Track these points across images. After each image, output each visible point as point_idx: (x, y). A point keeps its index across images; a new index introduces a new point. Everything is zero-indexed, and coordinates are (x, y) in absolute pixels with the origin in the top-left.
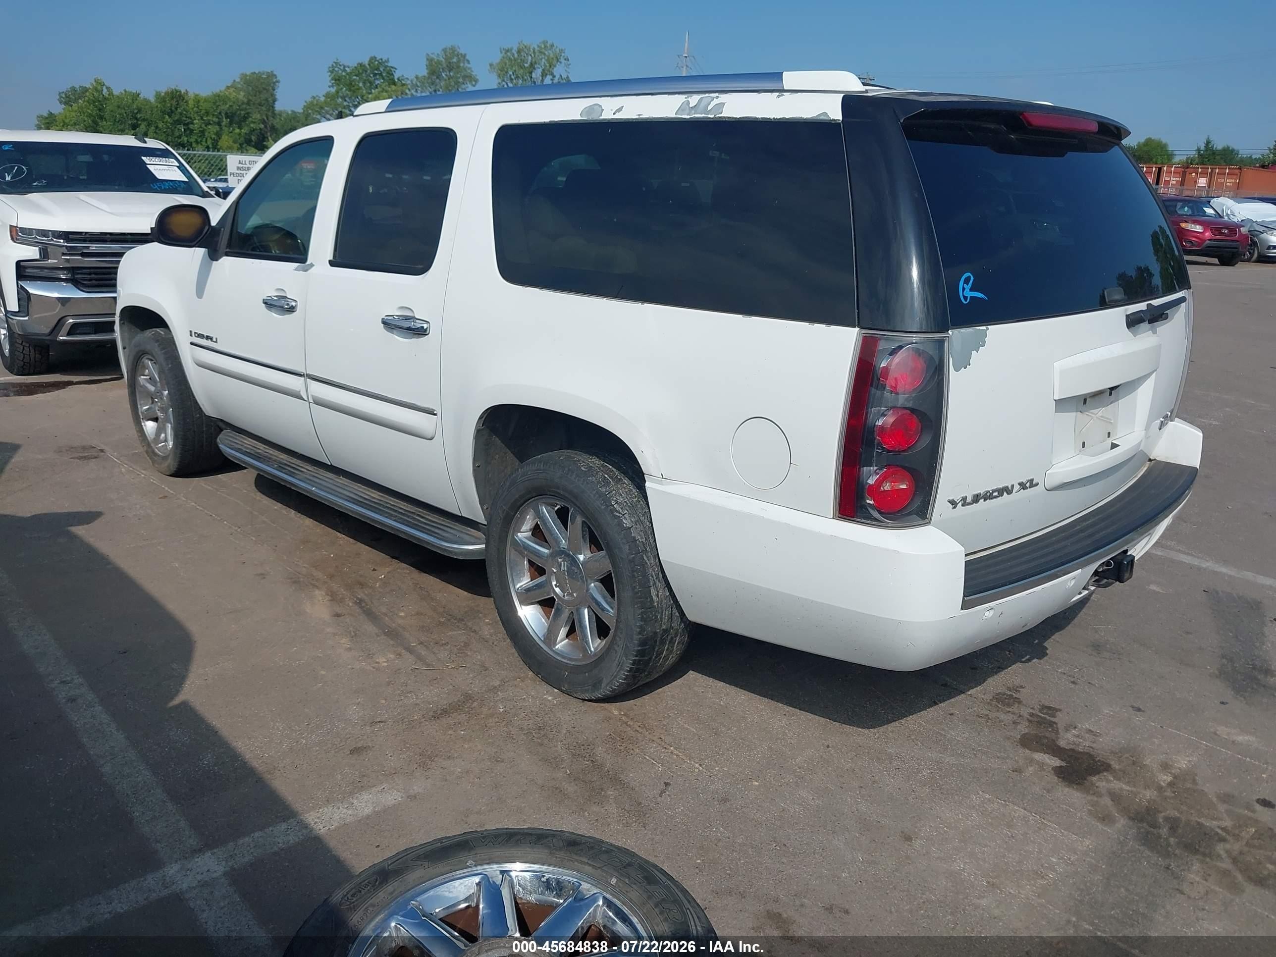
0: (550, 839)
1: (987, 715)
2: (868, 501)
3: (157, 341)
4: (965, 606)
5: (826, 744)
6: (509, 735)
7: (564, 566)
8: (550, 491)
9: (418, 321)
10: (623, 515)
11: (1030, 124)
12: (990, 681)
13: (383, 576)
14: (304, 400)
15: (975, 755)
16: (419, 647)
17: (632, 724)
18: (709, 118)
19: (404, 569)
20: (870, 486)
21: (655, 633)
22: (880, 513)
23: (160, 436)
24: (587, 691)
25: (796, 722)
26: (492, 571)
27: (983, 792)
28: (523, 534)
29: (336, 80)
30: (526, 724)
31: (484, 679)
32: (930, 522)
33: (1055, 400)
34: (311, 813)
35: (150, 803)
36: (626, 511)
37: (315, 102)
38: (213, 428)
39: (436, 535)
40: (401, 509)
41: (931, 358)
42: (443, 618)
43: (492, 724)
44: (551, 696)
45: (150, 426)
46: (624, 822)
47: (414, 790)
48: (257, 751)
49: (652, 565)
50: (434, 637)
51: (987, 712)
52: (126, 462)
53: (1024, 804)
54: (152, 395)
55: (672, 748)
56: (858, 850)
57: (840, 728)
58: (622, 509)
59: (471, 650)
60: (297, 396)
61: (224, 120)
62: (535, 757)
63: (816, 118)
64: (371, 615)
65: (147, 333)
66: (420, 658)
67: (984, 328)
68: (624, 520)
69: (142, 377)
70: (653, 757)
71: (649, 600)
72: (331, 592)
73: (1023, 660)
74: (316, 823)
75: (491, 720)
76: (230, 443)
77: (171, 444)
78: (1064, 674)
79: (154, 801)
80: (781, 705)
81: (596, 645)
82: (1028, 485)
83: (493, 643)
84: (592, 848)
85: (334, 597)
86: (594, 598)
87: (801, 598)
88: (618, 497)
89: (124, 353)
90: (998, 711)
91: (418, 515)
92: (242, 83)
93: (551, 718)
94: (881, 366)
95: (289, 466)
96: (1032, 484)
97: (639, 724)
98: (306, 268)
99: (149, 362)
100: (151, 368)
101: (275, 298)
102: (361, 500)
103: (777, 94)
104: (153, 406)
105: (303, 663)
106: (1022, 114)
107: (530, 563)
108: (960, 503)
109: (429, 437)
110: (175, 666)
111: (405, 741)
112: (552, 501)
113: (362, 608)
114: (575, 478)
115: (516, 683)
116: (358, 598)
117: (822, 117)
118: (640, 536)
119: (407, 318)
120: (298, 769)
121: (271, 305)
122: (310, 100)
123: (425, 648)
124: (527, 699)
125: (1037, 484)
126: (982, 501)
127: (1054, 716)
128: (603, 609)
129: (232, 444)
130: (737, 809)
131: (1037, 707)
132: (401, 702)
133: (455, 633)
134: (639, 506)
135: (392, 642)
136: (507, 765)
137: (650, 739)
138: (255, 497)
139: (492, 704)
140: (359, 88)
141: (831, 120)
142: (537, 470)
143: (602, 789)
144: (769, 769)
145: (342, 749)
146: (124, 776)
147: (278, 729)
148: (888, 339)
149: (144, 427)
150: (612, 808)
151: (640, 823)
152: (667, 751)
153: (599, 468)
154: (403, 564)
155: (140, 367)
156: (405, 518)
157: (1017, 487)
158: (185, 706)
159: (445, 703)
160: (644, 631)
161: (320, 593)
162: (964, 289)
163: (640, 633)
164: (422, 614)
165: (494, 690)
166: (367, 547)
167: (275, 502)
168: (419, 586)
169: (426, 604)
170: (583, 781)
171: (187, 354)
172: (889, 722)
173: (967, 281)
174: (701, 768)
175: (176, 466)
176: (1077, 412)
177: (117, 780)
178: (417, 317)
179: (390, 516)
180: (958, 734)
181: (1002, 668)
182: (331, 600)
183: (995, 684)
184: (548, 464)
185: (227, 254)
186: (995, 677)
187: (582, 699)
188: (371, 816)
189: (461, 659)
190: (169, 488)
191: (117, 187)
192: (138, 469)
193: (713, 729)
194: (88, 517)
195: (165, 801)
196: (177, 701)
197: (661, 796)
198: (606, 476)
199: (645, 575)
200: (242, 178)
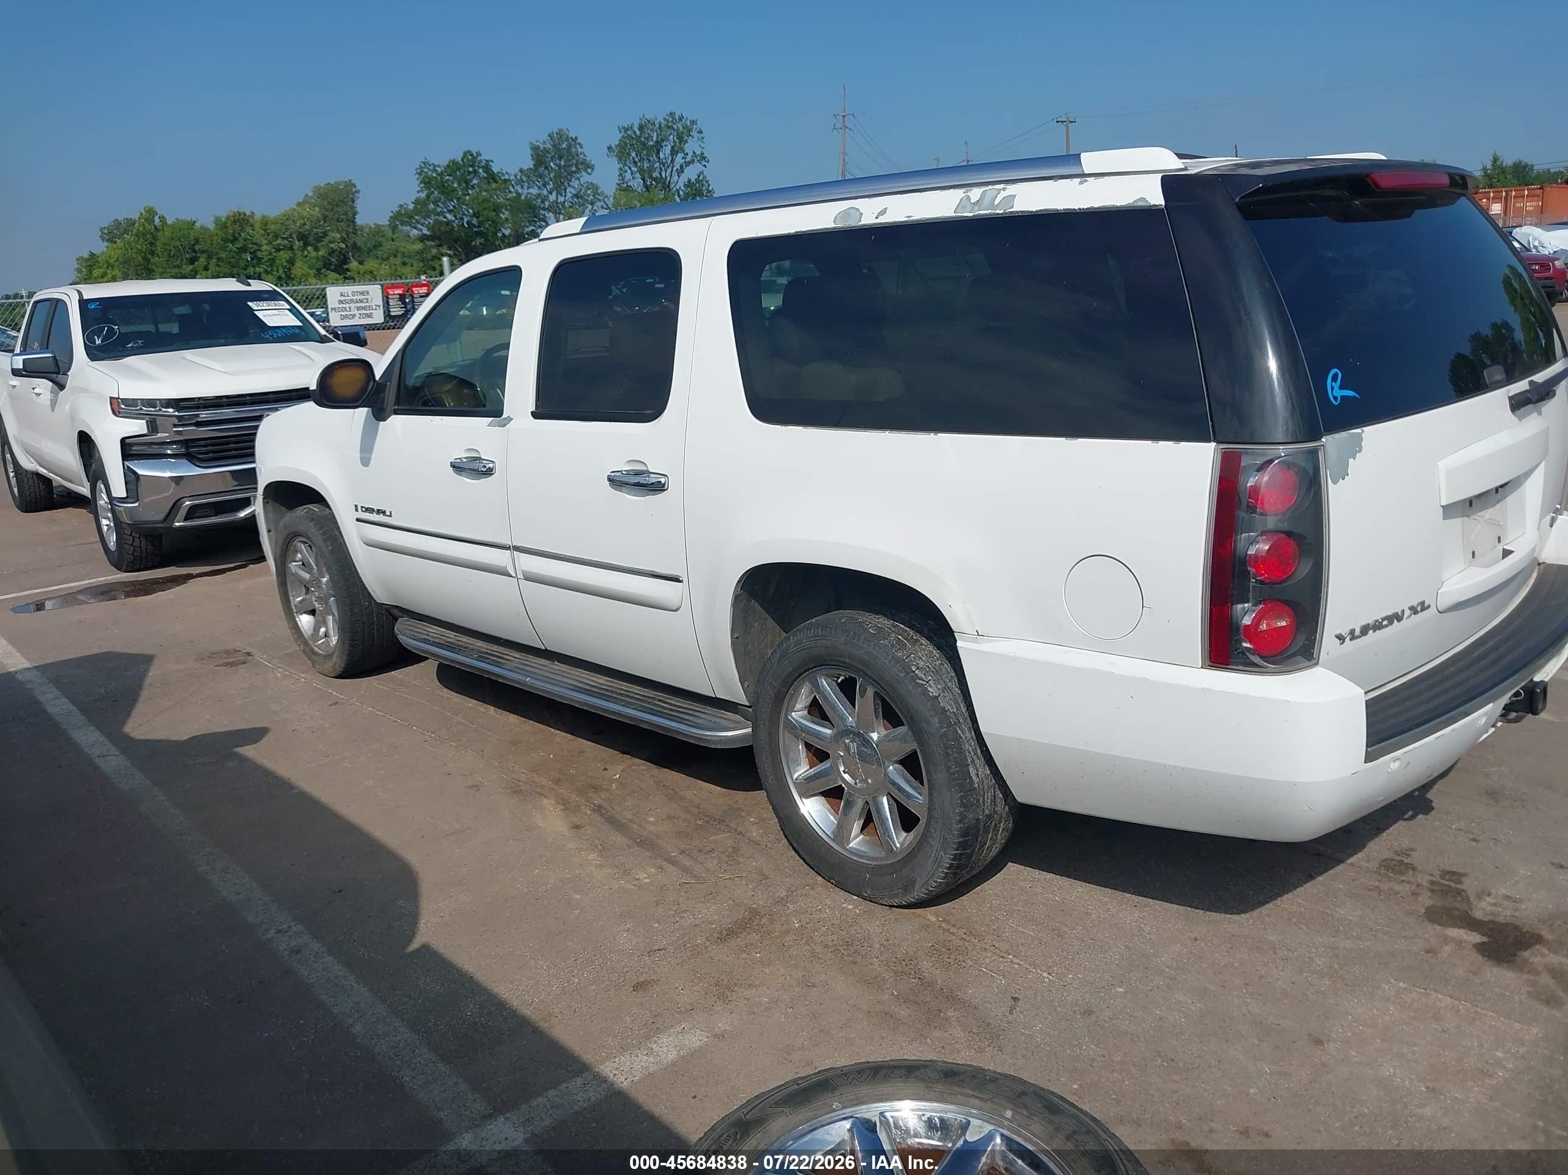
0: (922, 1070)
1: (1378, 887)
2: (1245, 645)
3: (313, 520)
4: (1369, 758)
5: (1193, 936)
6: (813, 954)
7: (853, 747)
8: (832, 661)
9: (652, 475)
10: (927, 682)
11: (1378, 186)
12: (1371, 845)
13: (618, 776)
14: (512, 577)
15: (1375, 936)
16: (681, 856)
17: (955, 931)
18: (998, 214)
19: (639, 765)
20: (1246, 627)
21: (978, 820)
22: (1262, 657)
23: (319, 631)
24: (897, 896)
25: (1151, 913)
26: (763, 761)
27: (1395, 980)
28: (798, 714)
29: (425, 183)
30: (830, 940)
31: (767, 889)
32: (1318, 663)
33: (1442, 506)
34: (607, 1063)
35: (418, 1065)
36: (930, 678)
37: (403, 212)
38: (384, 617)
39: (687, 722)
40: (637, 694)
41: (1305, 470)
42: (700, 820)
43: (790, 943)
44: (851, 905)
45: (305, 621)
46: (975, 1047)
47: (719, 1027)
48: (524, 996)
49: (968, 739)
50: (696, 844)
51: (1377, 884)
52: (279, 665)
53: (1448, 991)
54: (307, 583)
55: (1010, 957)
56: (1262, 1060)
57: (1205, 917)
58: (925, 675)
59: (742, 856)
60: (503, 573)
61: (297, 243)
62: (850, 978)
63: (1132, 205)
64: (613, 822)
65: (299, 511)
66: (685, 870)
67: (1359, 430)
68: (929, 689)
69: (293, 563)
70: (991, 968)
71: (968, 781)
72: (562, 799)
73: (1406, 817)
74: (615, 1075)
75: (787, 938)
76: (412, 633)
77: (334, 640)
78: (1460, 830)
79: (422, 1062)
80: (1128, 895)
81: (901, 839)
82: (1419, 609)
83: (766, 846)
84: (974, 1077)
85: (566, 806)
86: (894, 784)
87: (1169, 765)
88: (918, 662)
89: (269, 536)
90: (1390, 881)
91: (660, 700)
92: (315, 197)
93: (858, 931)
94: (1248, 485)
95: (491, 655)
96: (1424, 606)
97: (964, 931)
98: (502, 424)
99: (302, 545)
100: (303, 551)
101: (465, 460)
102: (589, 688)
103: (1079, 180)
104: (308, 597)
105: (551, 888)
106: (1368, 175)
107: (808, 746)
108: (1348, 638)
109: (675, 608)
110: (401, 902)
111: (694, 970)
112: (834, 672)
113: (602, 815)
114: (864, 643)
115: (805, 891)
116: (595, 805)
117: (1140, 204)
118: (950, 705)
119: (638, 473)
120: (578, 1014)
121: (458, 467)
122: (397, 209)
123: (688, 857)
124: (823, 910)
125: (1429, 607)
126: (1371, 632)
127: (1460, 883)
128: (909, 796)
129: (415, 634)
130: (1105, 1021)
131: (1437, 873)
132: (677, 925)
133: (719, 836)
134: (944, 670)
135: (648, 854)
136: (820, 991)
137: (982, 948)
138: (441, 694)
139: (784, 918)
140: (454, 190)
141: (1151, 206)
142: (816, 636)
143: (940, 1011)
144: (1132, 971)
145: (623, 985)
146: (379, 1035)
147: (542, 968)
148: (1253, 454)
149: (299, 622)
150: (958, 1032)
151: (994, 1047)
152: (1005, 960)
153: (890, 629)
154: (637, 759)
155: (290, 552)
156: (645, 705)
157: (1407, 612)
158: (425, 948)
159: (729, 921)
160: (965, 820)
161: (549, 802)
162: (1332, 388)
163: (960, 822)
164: (674, 817)
165: (782, 901)
166: (590, 743)
167: (467, 699)
168: (662, 784)
169: (676, 806)
170: (915, 1003)
171: (353, 533)
172: (1261, 904)
173: (1335, 378)
174: (1050, 977)
175: (343, 666)
176: (1463, 517)
177: (374, 1041)
178: (651, 471)
179: (627, 705)
180: (1348, 912)
182: (564, 810)
183: (1379, 848)
184: (828, 629)
185: (396, 412)
186: (1376, 839)
187: (890, 906)
188: (677, 1062)
189: (733, 867)
190: (337, 693)
191: (222, 341)
192: (296, 673)
193: (1054, 930)
194: (255, 735)
195: (435, 1062)
196: (415, 945)
197: (1011, 1013)
198: (900, 637)
199: (961, 751)
200: (346, 313)
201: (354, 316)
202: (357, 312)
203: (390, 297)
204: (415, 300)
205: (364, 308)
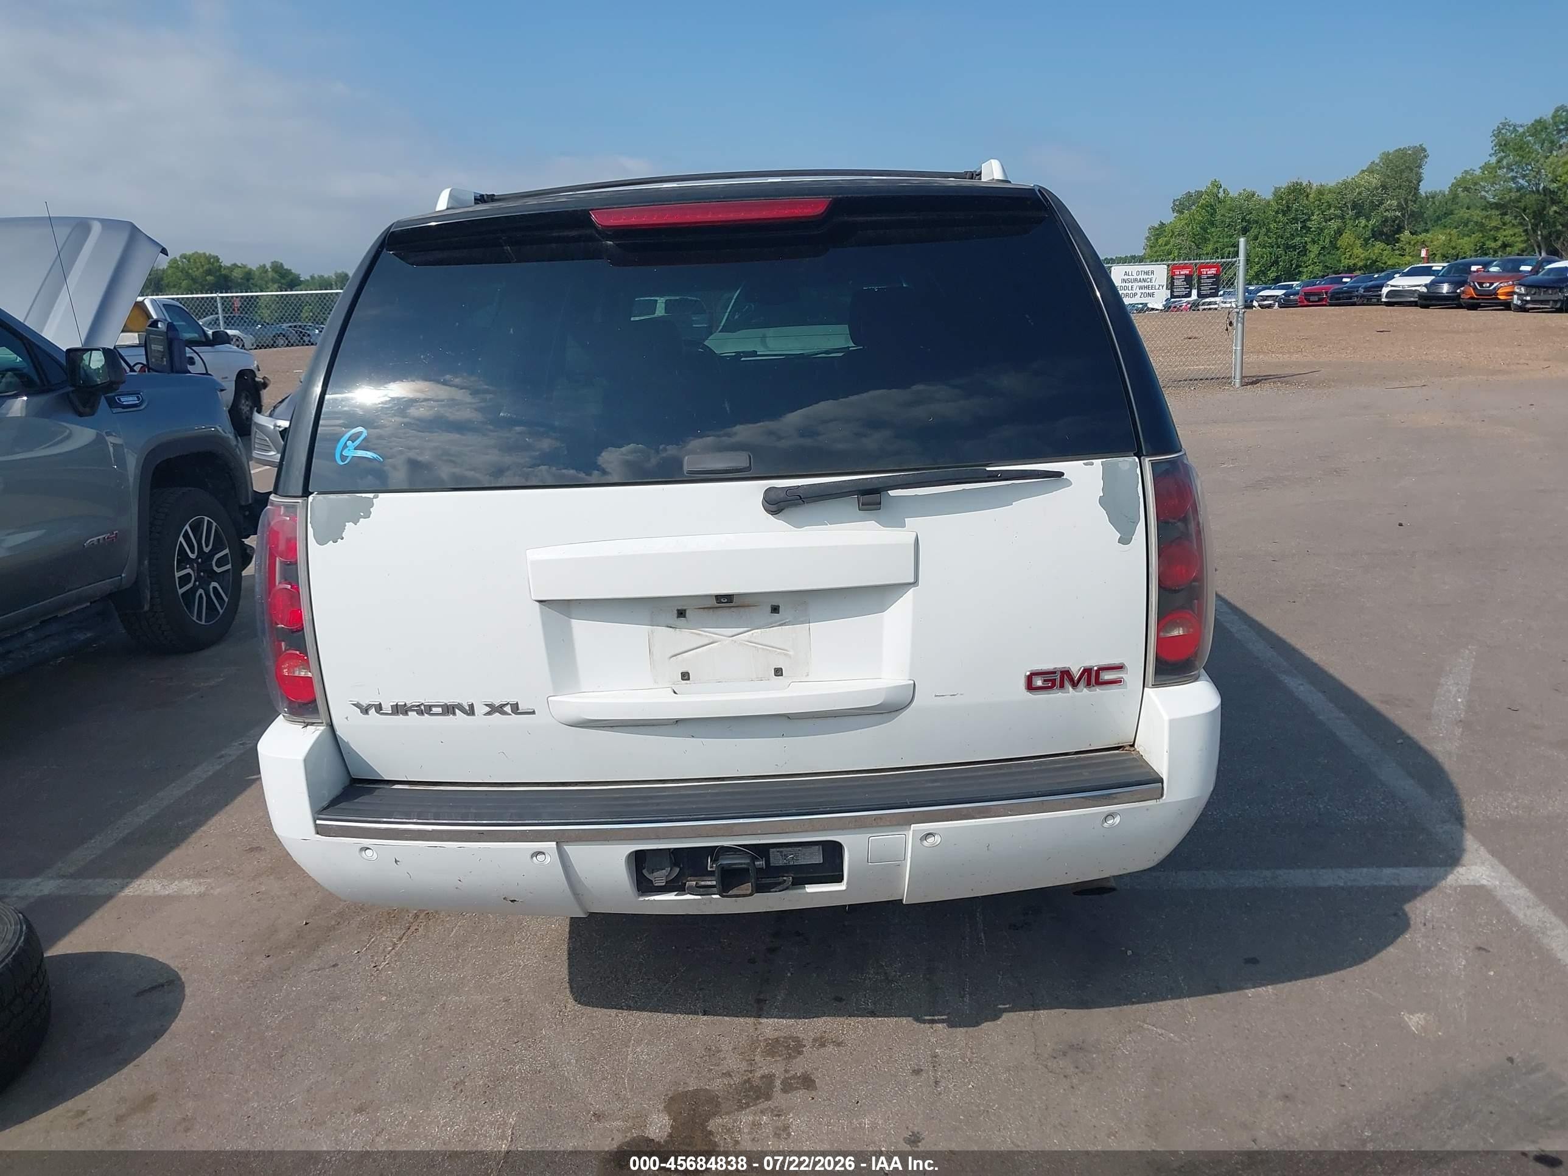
1: (720, 1051)
22: (289, 702)
27: (518, 1114)
29: (1500, 146)
32: (327, 723)
51: (728, 1049)
55: (404, 941)
61: (1350, 212)
70: (377, 941)
82: (508, 709)
90: (743, 1053)
92: (1381, 164)
96: (518, 710)
108: (372, 709)
122: (1461, 175)
125: (531, 712)
126: (413, 714)
137: (408, 927)
143: (293, 947)
152: (396, 941)
157: (483, 709)
162: (345, 446)
170: (299, 935)
173: (354, 437)
174: (383, 966)
176: (653, 625)
180: (643, 1052)
181: (875, 1014)
193: (466, 941)
197: (311, 971)
200: (1127, 291)
201: (1135, 294)
202: (1139, 292)
203: (1175, 277)
204: (1202, 281)
205: (1147, 287)
